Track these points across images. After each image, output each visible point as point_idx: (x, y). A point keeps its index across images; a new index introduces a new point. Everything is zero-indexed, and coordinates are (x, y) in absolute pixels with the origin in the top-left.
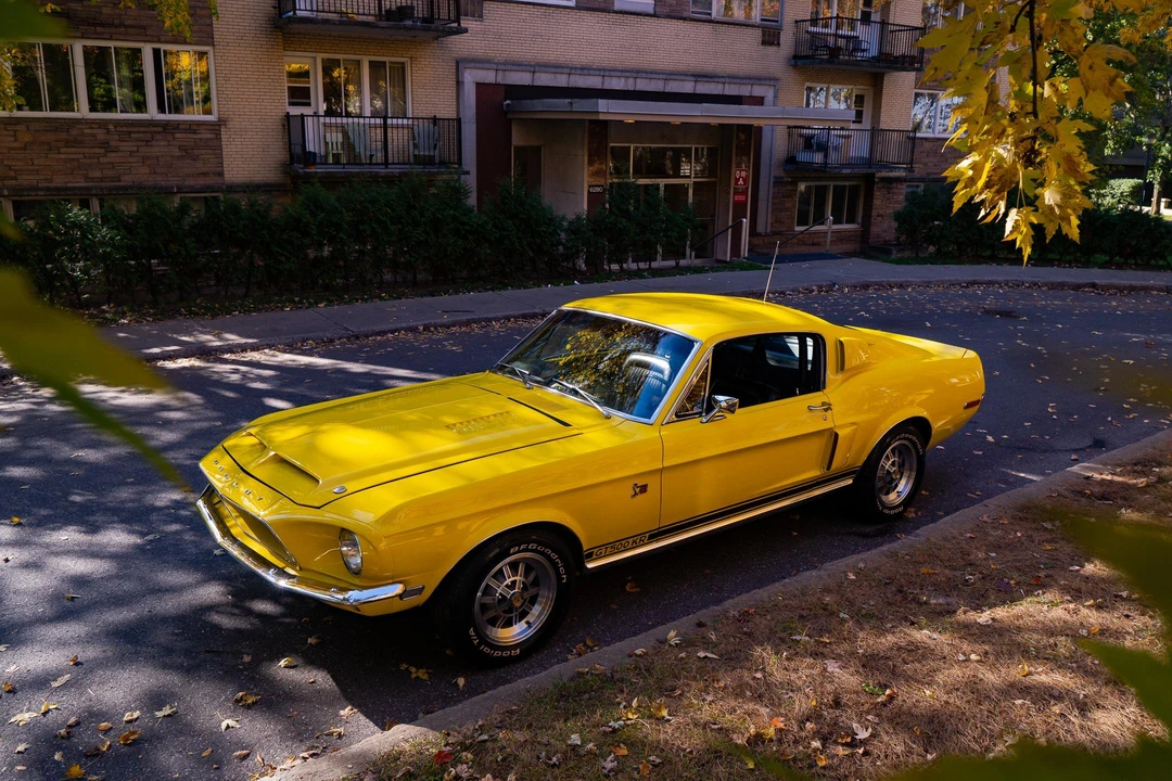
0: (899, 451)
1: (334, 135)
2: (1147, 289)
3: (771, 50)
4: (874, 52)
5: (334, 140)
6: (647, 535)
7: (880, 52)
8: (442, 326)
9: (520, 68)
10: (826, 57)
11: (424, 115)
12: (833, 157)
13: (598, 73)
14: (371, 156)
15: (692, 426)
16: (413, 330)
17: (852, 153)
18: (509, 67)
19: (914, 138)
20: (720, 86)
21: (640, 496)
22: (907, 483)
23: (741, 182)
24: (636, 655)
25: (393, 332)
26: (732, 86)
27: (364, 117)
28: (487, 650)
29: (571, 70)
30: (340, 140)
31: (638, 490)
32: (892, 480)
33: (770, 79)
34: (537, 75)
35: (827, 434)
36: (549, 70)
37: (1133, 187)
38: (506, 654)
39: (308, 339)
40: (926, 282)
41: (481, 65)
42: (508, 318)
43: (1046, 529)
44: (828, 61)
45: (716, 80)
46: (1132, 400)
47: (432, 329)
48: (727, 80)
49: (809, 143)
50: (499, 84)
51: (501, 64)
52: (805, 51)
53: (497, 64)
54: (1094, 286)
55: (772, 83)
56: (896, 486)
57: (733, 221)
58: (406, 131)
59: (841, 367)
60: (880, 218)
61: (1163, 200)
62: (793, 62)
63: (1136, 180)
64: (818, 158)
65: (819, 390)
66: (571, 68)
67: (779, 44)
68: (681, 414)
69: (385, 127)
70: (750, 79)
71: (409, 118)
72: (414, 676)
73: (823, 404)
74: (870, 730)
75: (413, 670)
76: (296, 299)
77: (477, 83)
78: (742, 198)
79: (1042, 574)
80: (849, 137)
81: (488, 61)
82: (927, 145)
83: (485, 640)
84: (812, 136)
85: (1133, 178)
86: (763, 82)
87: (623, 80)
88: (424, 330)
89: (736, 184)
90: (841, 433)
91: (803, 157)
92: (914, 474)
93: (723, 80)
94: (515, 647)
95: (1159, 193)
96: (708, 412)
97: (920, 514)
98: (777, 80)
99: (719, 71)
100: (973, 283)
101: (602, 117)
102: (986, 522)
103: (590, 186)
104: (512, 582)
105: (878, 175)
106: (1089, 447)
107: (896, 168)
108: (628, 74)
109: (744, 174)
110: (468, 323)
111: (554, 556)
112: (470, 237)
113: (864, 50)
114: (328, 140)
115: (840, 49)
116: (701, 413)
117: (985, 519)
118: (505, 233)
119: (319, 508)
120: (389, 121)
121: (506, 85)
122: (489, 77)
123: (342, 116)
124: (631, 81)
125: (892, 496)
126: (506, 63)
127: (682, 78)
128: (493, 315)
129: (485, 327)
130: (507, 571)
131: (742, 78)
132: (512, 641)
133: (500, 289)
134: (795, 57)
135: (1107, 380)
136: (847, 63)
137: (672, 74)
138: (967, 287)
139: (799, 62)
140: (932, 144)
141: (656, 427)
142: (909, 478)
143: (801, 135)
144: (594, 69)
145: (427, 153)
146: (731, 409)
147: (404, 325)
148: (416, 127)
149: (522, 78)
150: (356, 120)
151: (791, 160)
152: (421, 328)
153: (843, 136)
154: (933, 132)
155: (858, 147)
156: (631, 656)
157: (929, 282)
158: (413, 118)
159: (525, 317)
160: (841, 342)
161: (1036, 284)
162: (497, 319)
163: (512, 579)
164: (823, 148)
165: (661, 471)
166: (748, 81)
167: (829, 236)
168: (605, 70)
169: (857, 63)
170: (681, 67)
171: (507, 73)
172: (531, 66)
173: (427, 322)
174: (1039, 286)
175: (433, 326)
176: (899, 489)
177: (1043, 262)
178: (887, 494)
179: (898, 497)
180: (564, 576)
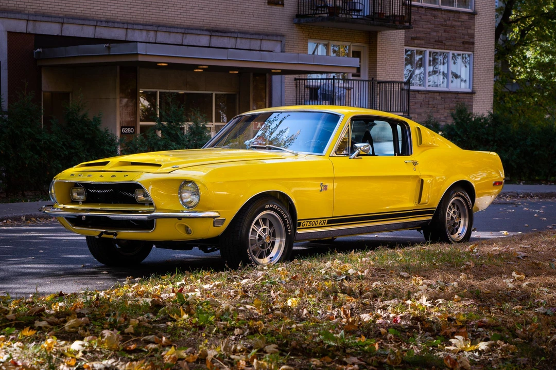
0: (456, 206)
3: (277, 9)
4: (367, 12)
7: (374, 13)
9: (50, 19)
10: (326, 15)
13: (121, 25)
18: (38, 18)
19: (409, 91)
20: (233, 40)
21: (324, 192)
26: (244, 41)
29: (97, 22)
31: (323, 187)
32: (455, 224)
33: (277, 35)
34: (65, 26)
35: (417, 179)
36: (77, 21)
41: (12, 16)
44: (328, 19)
45: (229, 35)
48: (239, 35)
50: (30, 34)
51: (32, 15)
52: (306, 11)
53: (28, 15)
55: (279, 38)
56: (457, 229)
59: (420, 142)
62: (296, 20)
65: (409, 155)
66: (97, 21)
67: (283, 4)
68: (338, 153)
70: (259, 34)
73: (413, 162)
77: (9, 33)
80: (349, 87)
81: (20, 12)
82: (420, 97)
84: (318, 88)
86: (270, 38)
87: (144, 33)
92: (467, 219)
93: (235, 35)
96: (351, 154)
98: (283, 36)
99: (230, 26)
103: (122, 128)
104: (264, 230)
108: (149, 28)
112: (44, 153)
113: (359, 11)
115: (338, 8)
116: (348, 154)
118: (73, 151)
121: (36, 35)
122: (20, 26)
124: (152, 34)
125: (456, 235)
126: (36, 14)
127: (198, 32)
130: (261, 222)
131: (252, 34)
134: (298, 16)
136: (346, 21)
137: (189, 28)
139: (302, 20)
140: (424, 96)
141: (327, 157)
142: (464, 221)
143: (307, 87)
144: (118, 23)
146: (365, 151)
149: (51, 29)
152: (24, 218)
153: (343, 88)
154: (424, 86)
160: (418, 128)
163: (264, 227)
164: (328, 97)
165: (333, 178)
166: (257, 37)
168: (128, 23)
169: (354, 21)
170: (197, 23)
171: (37, 24)
172: (60, 17)
173: (28, 214)
174: (531, 197)
175: (33, 217)
176: (460, 231)
177: (531, 181)
178: (452, 234)
179: (459, 237)
180: (290, 231)
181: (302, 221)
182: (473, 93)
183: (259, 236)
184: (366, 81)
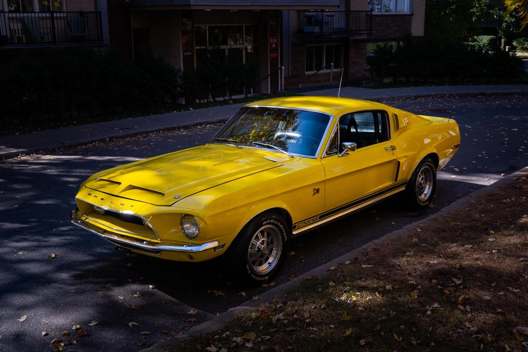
0: (424, 172)
1: (15, 25)
2: (512, 94)
5: (16, 28)
6: (319, 216)
8: (121, 137)
11: (74, 10)
12: (325, 29)
14: (42, 38)
15: (335, 159)
16: (103, 141)
17: (336, 26)
19: (371, 15)
21: (317, 195)
22: (429, 188)
23: (274, 45)
24: (331, 270)
25: (91, 143)
27: (35, 13)
28: (254, 276)
30: (20, 27)
31: (315, 191)
32: (423, 187)
35: (394, 162)
37: (490, 40)
38: (262, 279)
39: (40, 150)
40: (391, 98)
42: (158, 131)
43: (504, 203)
46: (522, 147)
47: (115, 140)
49: (310, 20)
54: (483, 94)
56: (424, 191)
57: (270, 73)
58: (62, 21)
59: (397, 127)
60: (354, 64)
61: (507, 47)
63: (491, 36)
64: (317, 29)
65: (387, 140)
68: (329, 153)
69: (52, 18)
71: (64, 12)
72: (217, 295)
73: (391, 146)
74: (462, 280)
75: (216, 292)
76: (21, 128)
78: (275, 55)
79: (510, 220)
80: (332, 16)
82: (378, 19)
83: (253, 272)
84: (312, 16)
85: (489, 35)
88: (109, 141)
89: (271, 47)
90: (401, 161)
91: (308, 29)
92: (432, 183)
94: (265, 275)
95: (505, 43)
96: (341, 152)
97: (436, 205)
100: (418, 97)
101: (192, 8)
102: (473, 203)
103: (184, 52)
104: (262, 241)
105: (351, 38)
106: (508, 170)
107: (362, 33)
109: (275, 40)
110: (135, 135)
111: (281, 226)
114: (12, 28)
116: (337, 152)
117: (473, 202)
119: (170, 206)
120: (55, 15)
123: (20, 12)
125: (423, 196)
128: (150, 130)
129: (146, 137)
130: (260, 236)
132: (264, 273)
133: (146, 115)
135: (507, 139)
138: (415, 99)
140: (380, 18)
141: (319, 159)
142: (430, 185)
143: (305, 16)
145: (77, 35)
146: (353, 149)
147: (97, 138)
148: (69, 19)
150: (29, 14)
151: (300, 31)
152: (108, 140)
153: (329, 16)
154: (381, 12)
155: (338, 22)
156: (329, 271)
157: (393, 98)
158: (67, 12)
159: (168, 130)
160: (395, 114)
161: (452, 95)
162: (152, 132)
163: (262, 240)
164: (320, 23)
165: (324, 181)
167: (332, 75)
173: (111, 136)
174: (454, 97)
175: (114, 138)
176: (426, 192)
177: (453, 83)
178: (420, 195)
179: (425, 196)
180: (286, 237)
181: (297, 224)
182: (412, 15)
183: (258, 248)
184: (343, 11)
